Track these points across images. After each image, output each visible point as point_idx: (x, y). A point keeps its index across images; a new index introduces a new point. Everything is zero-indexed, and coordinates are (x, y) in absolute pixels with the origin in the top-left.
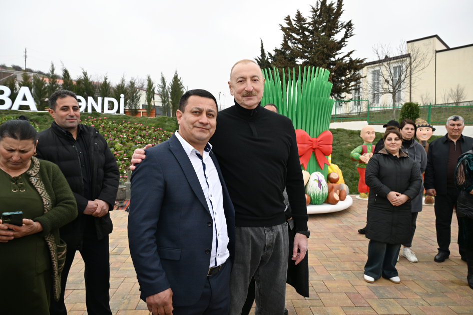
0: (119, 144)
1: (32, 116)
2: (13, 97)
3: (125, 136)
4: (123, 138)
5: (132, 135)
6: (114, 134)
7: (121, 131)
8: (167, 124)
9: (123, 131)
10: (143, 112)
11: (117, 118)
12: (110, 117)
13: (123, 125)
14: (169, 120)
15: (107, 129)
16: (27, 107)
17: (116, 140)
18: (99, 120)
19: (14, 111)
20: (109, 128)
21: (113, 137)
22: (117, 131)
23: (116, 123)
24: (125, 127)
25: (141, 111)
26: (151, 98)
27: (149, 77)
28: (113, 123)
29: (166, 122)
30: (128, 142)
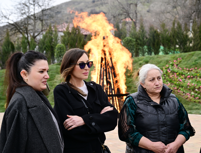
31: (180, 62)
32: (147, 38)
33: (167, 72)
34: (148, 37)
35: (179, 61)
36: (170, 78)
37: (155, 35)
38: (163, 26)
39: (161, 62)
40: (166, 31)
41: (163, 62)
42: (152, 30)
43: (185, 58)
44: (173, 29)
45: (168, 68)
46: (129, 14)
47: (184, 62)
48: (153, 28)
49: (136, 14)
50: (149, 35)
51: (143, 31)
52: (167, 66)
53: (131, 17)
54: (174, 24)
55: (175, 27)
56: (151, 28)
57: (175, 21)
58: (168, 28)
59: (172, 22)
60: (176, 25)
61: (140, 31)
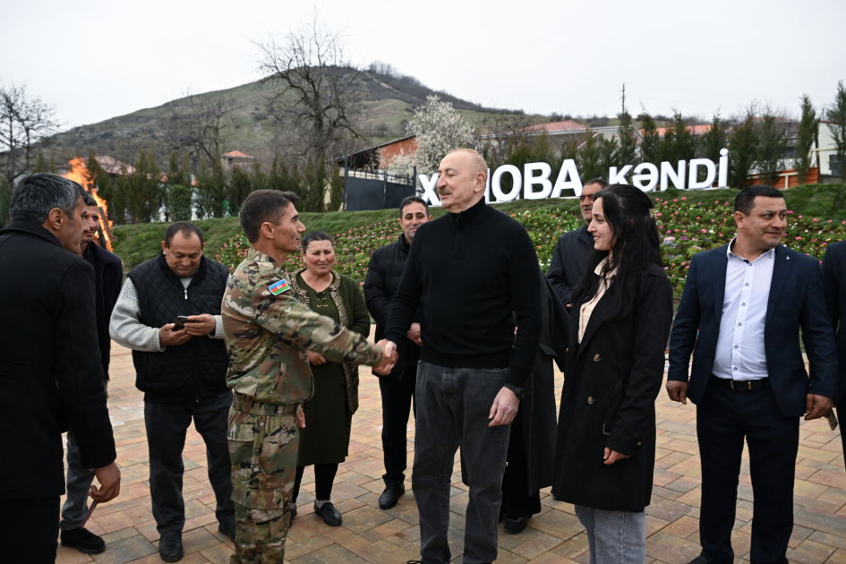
0: (696, 247)
1: (573, 205)
2: (553, 178)
3: (711, 231)
4: (708, 234)
5: (728, 229)
6: (695, 228)
7: (708, 222)
8: (813, 199)
9: (713, 221)
10: (790, 177)
11: (709, 197)
12: (697, 196)
13: (716, 210)
14: (820, 191)
15: (684, 219)
16: (571, 192)
17: (693, 239)
18: (673, 203)
19: (556, 200)
20: (687, 217)
21: (690, 235)
22: (701, 223)
23: (703, 206)
24: (720, 213)
25: (786, 175)
26: (810, 144)
27: (806, 100)
28: (697, 207)
29: (811, 195)
30: (715, 242)
32: (228, 187)
33: (234, 246)
34: (229, 184)
36: (238, 257)
37: (243, 182)
38: (257, 167)
39: (230, 229)
40: (260, 176)
42: (238, 174)
44: (273, 173)
45: (238, 240)
46: (202, 145)
48: (239, 171)
49: (217, 144)
50: (231, 182)
51: (221, 175)
52: (238, 236)
53: (207, 148)
54: (275, 165)
55: (277, 171)
56: (236, 170)
57: (276, 159)
58: (262, 171)
59: (272, 161)
60: (278, 166)
61: (214, 175)
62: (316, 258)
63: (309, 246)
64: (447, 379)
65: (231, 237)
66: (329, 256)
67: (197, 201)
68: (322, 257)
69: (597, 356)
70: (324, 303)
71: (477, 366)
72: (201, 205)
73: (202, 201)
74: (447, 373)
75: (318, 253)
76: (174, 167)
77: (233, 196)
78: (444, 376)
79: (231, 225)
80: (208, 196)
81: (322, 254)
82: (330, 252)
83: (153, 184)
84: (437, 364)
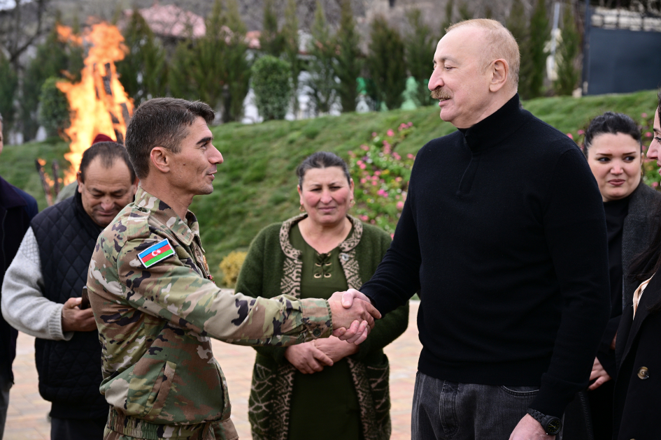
31: (406, 135)
32: (364, 56)
35: (402, 132)
38: (415, 17)
39: (353, 134)
40: (422, 33)
41: (359, 135)
42: (381, 32)
43: (425, 122)
47: (417, 135)
48: (384, 25)
50: (370, 47)
52: (365, 147)
62: (316, 196)
63: (306, 177)
64: (446, 402)
65: (353, 149)
66: (337, 194)
67: (309, 83)
68: (325, 196)
69: (643, 370)
70: (326, 271)
71: (494, 381)
72: (316, 91)
73: (318, 82)
74: (447, 391)
75: (318, 189)
76: (270, 23)
77: (372, 72)
78: (442, 396)
79: (355, 127)
80: (327, 73)
81: (326, 190)
82: (339, 187)
83: (234, 55)
84: (435, 377)
